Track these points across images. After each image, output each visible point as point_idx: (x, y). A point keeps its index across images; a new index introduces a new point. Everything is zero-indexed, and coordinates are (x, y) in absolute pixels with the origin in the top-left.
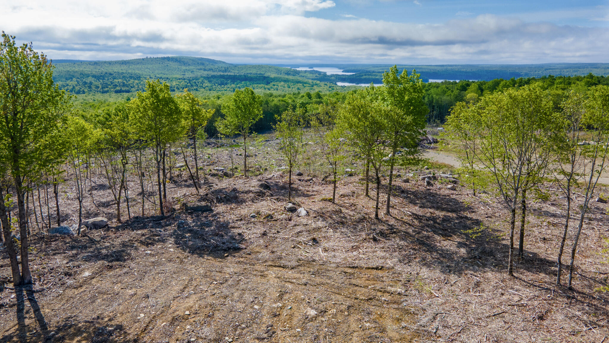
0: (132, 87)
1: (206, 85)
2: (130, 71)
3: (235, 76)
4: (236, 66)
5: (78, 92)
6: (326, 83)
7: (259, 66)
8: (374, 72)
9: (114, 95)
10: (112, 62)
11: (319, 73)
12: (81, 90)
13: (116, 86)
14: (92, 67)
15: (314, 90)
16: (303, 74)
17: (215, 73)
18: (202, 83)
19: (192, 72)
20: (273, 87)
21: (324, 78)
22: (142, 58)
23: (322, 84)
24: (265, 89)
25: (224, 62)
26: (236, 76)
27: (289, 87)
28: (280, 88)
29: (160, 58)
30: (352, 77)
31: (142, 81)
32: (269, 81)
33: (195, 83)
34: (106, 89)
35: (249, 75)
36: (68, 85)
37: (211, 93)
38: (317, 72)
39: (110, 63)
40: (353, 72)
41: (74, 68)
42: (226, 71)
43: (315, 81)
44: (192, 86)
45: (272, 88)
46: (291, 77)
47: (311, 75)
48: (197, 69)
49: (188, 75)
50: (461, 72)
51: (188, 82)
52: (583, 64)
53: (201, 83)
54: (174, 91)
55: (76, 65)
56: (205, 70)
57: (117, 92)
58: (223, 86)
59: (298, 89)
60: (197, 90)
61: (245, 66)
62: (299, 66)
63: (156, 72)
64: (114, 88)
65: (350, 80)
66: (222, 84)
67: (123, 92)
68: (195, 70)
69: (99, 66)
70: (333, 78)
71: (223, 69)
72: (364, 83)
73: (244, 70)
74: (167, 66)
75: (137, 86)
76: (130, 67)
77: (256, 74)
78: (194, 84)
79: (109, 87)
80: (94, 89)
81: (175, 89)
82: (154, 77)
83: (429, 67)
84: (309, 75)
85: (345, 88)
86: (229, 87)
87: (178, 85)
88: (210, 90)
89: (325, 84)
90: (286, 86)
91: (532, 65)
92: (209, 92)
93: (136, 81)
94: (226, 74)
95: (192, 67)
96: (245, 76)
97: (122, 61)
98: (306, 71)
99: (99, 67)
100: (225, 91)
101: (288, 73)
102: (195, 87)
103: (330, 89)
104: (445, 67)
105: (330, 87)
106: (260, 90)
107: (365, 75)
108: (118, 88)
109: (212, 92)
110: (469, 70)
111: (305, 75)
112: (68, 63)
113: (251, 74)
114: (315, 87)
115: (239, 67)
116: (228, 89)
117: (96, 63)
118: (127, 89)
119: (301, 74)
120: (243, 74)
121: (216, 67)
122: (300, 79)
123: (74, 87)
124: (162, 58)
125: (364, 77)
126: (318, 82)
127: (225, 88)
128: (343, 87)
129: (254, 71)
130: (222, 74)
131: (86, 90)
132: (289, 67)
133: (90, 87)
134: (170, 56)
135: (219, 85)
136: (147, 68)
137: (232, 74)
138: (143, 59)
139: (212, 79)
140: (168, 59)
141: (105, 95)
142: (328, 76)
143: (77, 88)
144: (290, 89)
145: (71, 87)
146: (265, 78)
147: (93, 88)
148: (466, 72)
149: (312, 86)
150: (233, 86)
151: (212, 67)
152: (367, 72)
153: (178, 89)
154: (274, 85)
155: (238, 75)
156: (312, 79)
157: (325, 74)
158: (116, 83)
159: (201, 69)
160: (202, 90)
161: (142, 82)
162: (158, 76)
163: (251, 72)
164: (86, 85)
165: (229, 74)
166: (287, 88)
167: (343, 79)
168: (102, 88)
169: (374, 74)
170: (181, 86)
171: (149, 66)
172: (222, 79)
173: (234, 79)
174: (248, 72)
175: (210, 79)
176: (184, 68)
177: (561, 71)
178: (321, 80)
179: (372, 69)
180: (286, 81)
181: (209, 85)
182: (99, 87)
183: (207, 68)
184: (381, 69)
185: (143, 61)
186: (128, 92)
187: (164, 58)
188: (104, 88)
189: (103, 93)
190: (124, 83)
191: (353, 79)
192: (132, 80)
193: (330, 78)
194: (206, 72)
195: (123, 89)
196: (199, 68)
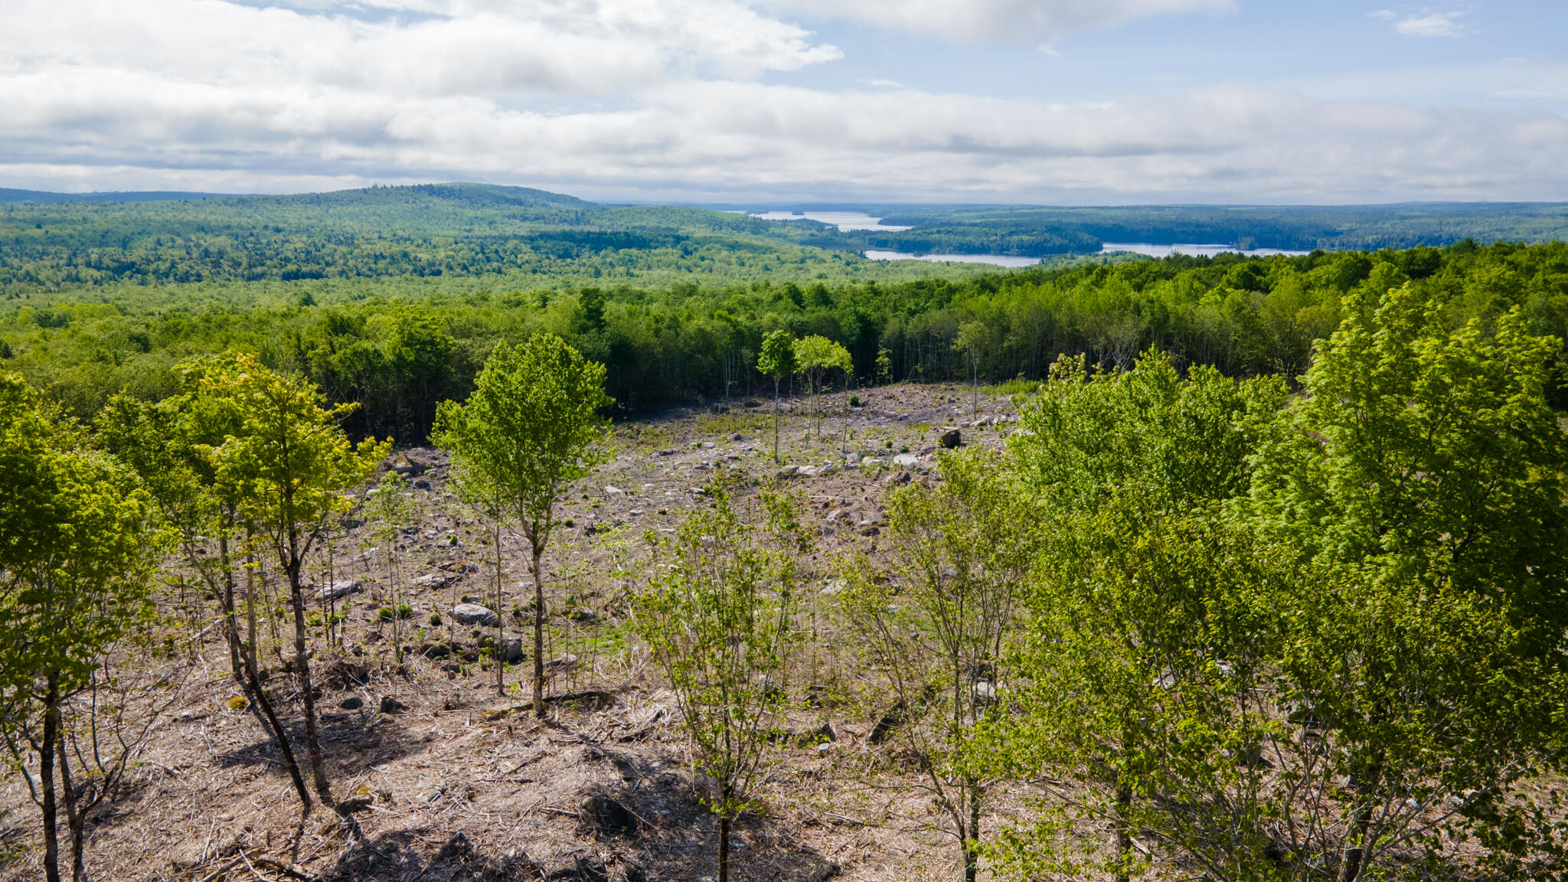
0: (328, 264)
1: (526, 257)
2: (329, 222)
3: (601, 234)
4: (604, 209)
5: (184, 279)
6: (838, 252)
7: (664, 208)
8: (959, 224)
9: (277, 285)
10: (283, 197)
11: (821, 226)
12: (193, 272)
13: (287, 260)
14: (230, 211)
15: (808, 270)
16: (776, 231)
17: (550, 228)
18: (516, 252)
19: (491, 223)
20: (702, 263)
21: (830, 239)
22: (361, 187)
23: (827, 254)
24: (679, 268)
25: (574, 200)
26: (605, 233)
27: (743, 264)
28: (718, 265)
29: (408, 188)
30: (906, 238)
31: (358, 247)
32: (690, 249)
33: (497, 252)
34: (259, 270)
35: (638, 232)
36: (159, 259)
37: (534, 280)
38: (813, 223)
39: (279, 200)
40: (906, 225)
41: (184, 214)
42: (578, 222)
43: (809, 248)
44: (488, 259)
45: (696, 265)
46: (744, 238)
47: (800, 232)
48: (504, 216)
49: (481, 230)
50: (1184, 224)
51: (478, 249)
52: (1494, 204)
53: (512, 253)
54: (438, 273)
55: (189, 206)
56: (525, 219)
57: (287, 277)
58: (569, 260)
59: (766, 269)
60: (500, 272)
61: (629, 208)
62: (767, 209)
63: (397, 225)
64: (282, 267)
65: (903, 245)
66: (565, 255)
67: (304, 276)
68: (498, 219)
69: (251, 207)
70: (855, 240)
71: (572, 216)
72: (938, 253)
73: (626, 219)
74: (427, 207)
75: (341, 262)
76: (331, 211)
77: (658, 228)
78: (493, 256)
79: (268, 262)
80: (227, 269)
81: (443, 268)
82: (389, 236)
83: (1102, 212)
84: (792, 233)
85: (888, 267)
86: (584, 264)
87: (453, 257)
88: (534, 272)
89: (836, 256)
90: (733, 260)
91: (1365, 206)
92: (530, 276)
93: (343, 249)
94: (577, 228)
95: (490, 212)
96: (627, 234)
97: (310, 195)
98: (785, 223)
99: (249, 212)
100: (574, 273)
101: (738, 226)
102: (495, 264)
103: (849, 269)
104: (1143, 212)
105: (848, 264)
106: (665, 272)
107: (939, 232)
108: (291, 267)
109: (538, 276)
110: (1203, 218)
111: (784, 231)
112: (169, 202)
113: (643, 228)
114: (809, 262)
115: (614, 210)
116: (582, 269)
117: (242, 201)
118: (315, 268)
119: (772, 230)
120: (622, 230)
121: (554, 211)
122: (771, 243)
123: (173, 265)
124: (414, 187)
125: (937, 236)
126: (817, 250)
127: (574, 268)
128: (883, 263)
129: (651, 222)
130: (567, 228)
131: (205, 273)
132: (742, 213)
133: (217, 264)
134: (435, 182)
135: (560, 257)
136: (374, 214)
137: (594, 229)
138: (365, 191)
139: (541, 243)
140: (431, 190)
141: (254, 284)
142: (843, 234)
143: (182, 267)
144: (744, 270)
145: (168, 264)
146: (678, 239)
147: (226, 265)
148: (1198, 225)
149: (803, 261)
150: (596, 260)
151: (543, 210)
152: (942, 224)
153: (451, 268)
154: (703, 259)
155: (609, 231)
156: (802, 243)
157: (834, 229)
158: (290, 255)
159: (514, 217)
160: (515, 271)
161: (356, 251)
162: (400, 233)
163: (644, 223)
164: (207, 259)
165: (587, 228)
166: (735, 268)
167: (881, 242)
168: (250, 266)
169: (961, 229)
170: (460, 261)
171: (381, 209)
172: (568, 244)
173: (598, 242)
174: (637, 224)
175: (535, 243)
176: (469, 213)
177: (1441, 224)
178: (825, 244)
179: (955, 217)
180: (734, 247)
181: (533, 257)
182: (239, 264)
183: (533, 211)
184: (977, 218)
185: (364, 196)
186: (317, 276)
187: (419, 189)
188: (255, 266)
189: (249, 279)
190: (308, 253)
191: (908, 241)
192: (332, 246)
193: (849, 241)
194: (528, 224)
195: (304, 269)
196: (509, 212)
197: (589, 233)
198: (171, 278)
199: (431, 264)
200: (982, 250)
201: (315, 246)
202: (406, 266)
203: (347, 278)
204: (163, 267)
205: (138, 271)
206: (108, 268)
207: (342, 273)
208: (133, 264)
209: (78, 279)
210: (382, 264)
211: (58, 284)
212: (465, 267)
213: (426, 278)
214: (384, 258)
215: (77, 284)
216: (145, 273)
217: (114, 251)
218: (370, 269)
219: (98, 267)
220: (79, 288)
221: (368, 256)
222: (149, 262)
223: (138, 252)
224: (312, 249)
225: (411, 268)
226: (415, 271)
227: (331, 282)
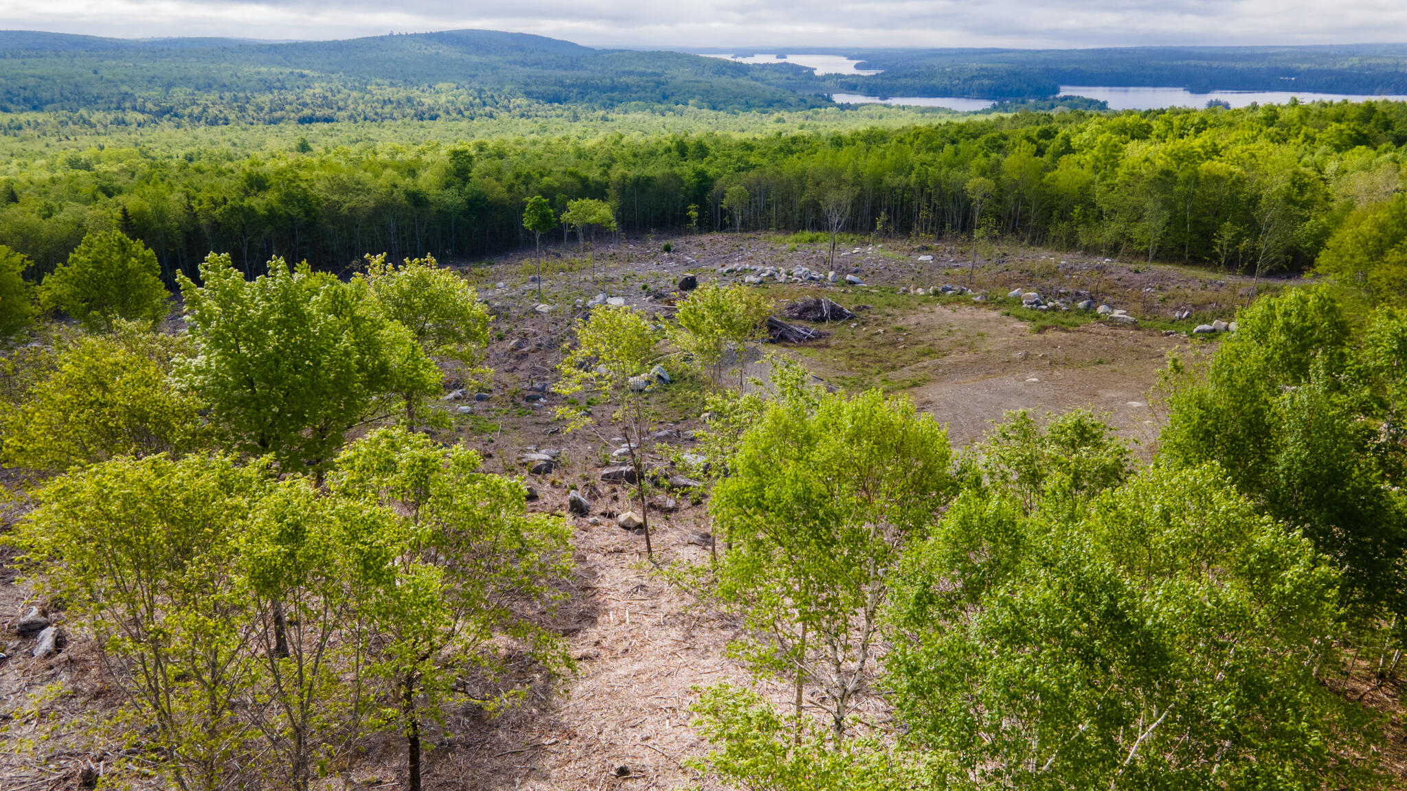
0: (340, 109)
1: (518, 102)
3: (590, 80)
5: (213, 122)
9: (291, 128)
12: (222, 116)
13: (305, 105)
16: (756, 74)
17: (545, 74)
18: (510, 97)
21: (805, 83)
26: (593, 79)
27: (713, 108)
28: (690, 109)
30: (874, 82)
31: (369, 92)
32: (668, 93)
33: (492, 97)
34: (278, 114)
36: (194, 103)
37: (520, 124)
38: (793, 66)
40: (874, 68)
42: (572, 68)
44: (483, 103)
46: (720, 83)
47: (777, 75)
48: (507, 62)
51: (476, 94)
53: (506, 98)
54: (433, 118)
56: (524, 64)
57: (302, 121)
58: (556, 105)
60: (491, 116)
64: (299, 111)
66: (554, 100)
67: (317, 120)
68: (501, 65)
70: (827, 83)
71: (568, 61)
72: (902, 96)
75: (352, 106)
76: (353, 58)
77: (643, 73)
78: (488, 101)
79: (288, 107)
80: (251, 113)
81: (440, 113)
84: (769, 77)
86: (568, 109)
87: (452, 102)
88: (522, 116)
92: (518, 120)
93: (355, 94)
94: (570, 74)
95: (493, 58)
96: (613, 80)
98: (764, 67)
100: (558, 116)
101: (720, 71)
102: (489, 109)
107: (906, 76)
108: (307, 112)
109: (525, 120)
111: (763, 75)
113: (629, 74)
116: (564, 114)
118: (327, 112)
119: (751, 73)
121: (551, 57)
123: (206, 109)
125: (903, 80)
127: (559, 112)
130: (561, 74)
131: (232, 117)
133: (242, 109)
135: (548, 101)
136: (390, 60)
137: (585, 74)
138: (382, 38)
139: (534, 87)
140: (442, 38)
141: (273, 128)
142: (817, 78)
143: (213, 111)
145: (201, 108)
146: (660, 84)
147: (251, 109)
151: (542, 56)
152: (911, 68)
153: (448, 113)
154: (677, 103)
155: (598, 76)
158: (308, 100)
159: (515, 63)
160: (504, 115)
161: (368, 97)
163: (630, 69)
165: (578, 74)
166: (706, 112)
167: (850, 85)
168: (271, 111)
170: (457, 105)
172: (558, 89)
173: (587, 88)
174: (624, 70)
175: (529, 89)
176: (475, 59)
179: (926, 61)
181: (524, 102)
182: (262, 109)
183: (532, 57)
185: (381, 43)
186: (328, 120)
188: (275, 111)
189: (270, 123)
190: (325, 98)
191: (875, 85)
192: (346, 91)
193: (822, 84)
194: (527, 69)
195: (317, 113)
196: (510, 58)
197: (578, 79)
198: (202, 122)
199: (431, 109)
200: (945, 93)
201: (332, 91)
202: (409, 111)
203: (356, 122)
204: (197, 110)
205: (176, 115)
206: (150, 112)
207: (351, 117)
208: (171, 108)
209: (124, 122)
210: (388, 109)
211: (105, 126)
212: (460, 112)
213: (425, 123)
214: (391, 102)
215: (123, 126)
216: (181, 117)
217: (156, 93)
218: (376, 114)
219: (142, 111)
220: (123, 130)
221: (377, 101)
222: (186, 106)
223: (179, 94)
224: (329, 94)
225: (413, 112)
226: (416, 115)
227: (339, 126)
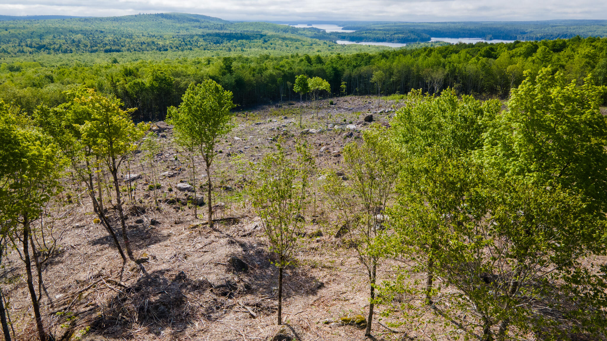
0: (122, 46)
1: (201, 43)
2: (122, 28)
3: (231, 34)
4: (232, 23)
5: (65, 52)
6: (325, 41)
7: (256, 23)
8: (374, 30)
9: (102, 54)
10: (103, 18)
11: (319, 30)
12: (69, 49)
13: (106, 44)
14: (82, 23)
15: (313, 49)
16: (301, 32)
17: (210, 31)
18: (197, 41)
19: (187, 30)
20: (271, 46)
21: (322, 36)
22: (134, 14)
23: (321, 42)
24: (262, 48)
25: (220, 20)
26: (232, 34)
27: (287, 46)
28: (277, 46)
29: (153, 15)
30: (352, 35)
31: (134, 39)
32: (266, 40)
33: (189, 41)
34: (95, 48)
35: (246, 33)
36: (54, 43)
37: (205, 53)
38: (316, 29)
39: (101, 19)
40: (353, 30)
41: (63, 25)
42: (221, 28)
43: (314, 39)
44: (186, 44)
45: (269, 47)
46: (287, 35)
47: (310, 32)
48: (192, 27)
49: (183, 32)
50: (464, 30)
51: (182, 40)
52: (589, 20)
53: (196, 42)
54: (167, 50)
55: (65, 22)
56: (200, 27)
57: (106, 51)
58: (218, 45)
59: (297, 48)
60: (191, 49)
61: (241, 23)
62: (297, 23)
63: (149, 30)
64: (104, 47)
65: (352, 38)
66: (217, 42)
67: (113, 51)
68: (190, 28)
69: (90, 22)
70: (332, 36)
71: (219, 26)
72: (365, 41)
73: (241, 27)
74: (161, 23)
75: (128, 45)
76: (123, 24)
77: (253, 31)
78: (188, 43)
79: (99, 45)
80: (82, 48)
81: (168, 48)
82: (147, 35)
83: (432, 24)
84: (307, 33)
85: (346, 47)
86: (224, 46)
87: (172, 43)
88: (205, 49)
89: (325, 43)
90: (284, 44)
91: (537, 22)
92: (203, 51)
93: (128, 40)
94: (221, 32)
95: (186, 24)
96: (241, 34)
97: (113, 17)
98: (304, 29)
99: (89, 24)
100: (221, 50)
101: (286, 31)
102: (189, 46)
103: (330, 48)
104: (448, 25)
105: (330, 46)
106: (257, 49)
107: (366, 33)
108: (108, 47)
109: (206, 51)
110: (472, 27)
111: (304, 32)
112: (57, 20)
113: (247, 31)
114: (314, 45)
115: (236, 24)
116: (224, 48)
117: (86, 20)
118: (117, 48)
119: (299, 32)
120: (239, 32)
121: (212, 24)
122: (299, 37)
123: (60, 46)
124: (155, 14)
125: (365, 35)
126: (317, 40)
127: (221, 48)
128: (343, 46)
129: (251, 29)
130: (217, 31)
131: (73, 49)
132: (287, 25)
133: (78, 46)
134: (164, 12)
135: (215, 43)
136: (140, 25)
137: (228, 32)
138: (136, 16)
139: (207, 37)
140: (162, 16)
141: (93, 54)
142: (328, 34)
143: (64, 47)
144: (288, 48)
145: (58, 46)
146: (262, 36)
147: (81, 46)
148: (469, 30)
149: (311, 45)
150: (229, 44)
151: (208, 24)
152: (367, 30)
153: (172, 48)
154: (271, 44)
155: (234, 32)
156: (311, 37)
157: (324, 31)
158: (107, 42)
159: (196, 27)
160: (197, 49)
161: (134, 41)
162: (151, 33)
163: (248, 29)
164: (74, 44)
165: (225, 32)
166: (284, 48)
167: (343, 37)
168: (91, 47)
169: (375, 31)
170: (175, 45)
171: (143, 23)
172: (217, 38)
173: (230, 37)
174: (245, 30)
175: (205, 38)
176: (178, 25)
177: (567, 29)
178: (320, 38)
179: (373, 27)
180: (284, 39)
181: (204, 43)
182: (87, 46)
183: (203, 25)
184: (381, 27)
185: (135, 18)
186: (118, 51)
187: (158, 15)
188: (93, 47)
189: (91, 52)
190: (114, 41)
191: (353, 37)
192: (123, 38)
193: (330, 36)
194: (202, 30)
195: (113, 48)
196: (194, 25)
197: (226, 33)
198: (60, 51)
199: (164, 46)
200: (383, 40)
201: (117, 38)
202: (153, 47)
203: (131, 52)
204: (57, 47)
205: (47, 49)
206: (34, 47)
207: (128, 50)
208: (44, 46)
209: (23, 52)
210: (144, 46)
211: (15, 54)
212: (177, 48)
213: (162, 52)
214: (145, 43)
216: (50, 49)
217: (37, 40)
218: (139, 48)
219: (31, 47)
220: (24, 55)
221: (138, 43)
222: (51, 45)
223: (46, 41)
224: (116, 40)
225: (156, 48)
226: (157, 49)
227: (124, 54)
